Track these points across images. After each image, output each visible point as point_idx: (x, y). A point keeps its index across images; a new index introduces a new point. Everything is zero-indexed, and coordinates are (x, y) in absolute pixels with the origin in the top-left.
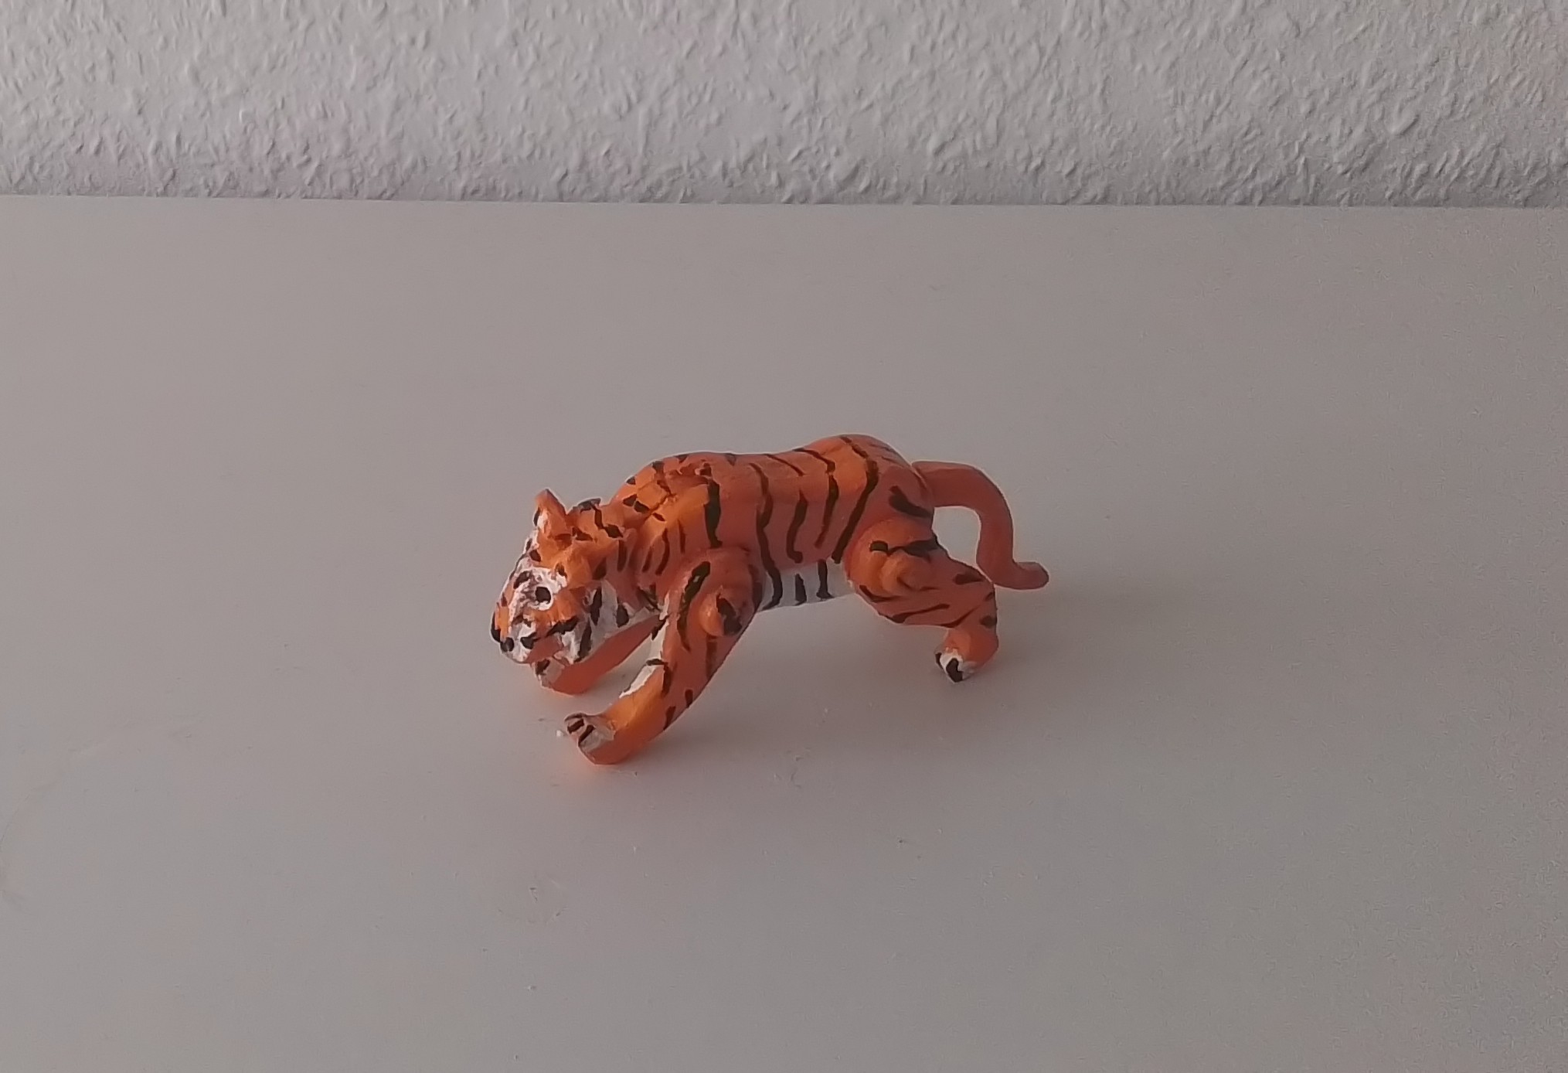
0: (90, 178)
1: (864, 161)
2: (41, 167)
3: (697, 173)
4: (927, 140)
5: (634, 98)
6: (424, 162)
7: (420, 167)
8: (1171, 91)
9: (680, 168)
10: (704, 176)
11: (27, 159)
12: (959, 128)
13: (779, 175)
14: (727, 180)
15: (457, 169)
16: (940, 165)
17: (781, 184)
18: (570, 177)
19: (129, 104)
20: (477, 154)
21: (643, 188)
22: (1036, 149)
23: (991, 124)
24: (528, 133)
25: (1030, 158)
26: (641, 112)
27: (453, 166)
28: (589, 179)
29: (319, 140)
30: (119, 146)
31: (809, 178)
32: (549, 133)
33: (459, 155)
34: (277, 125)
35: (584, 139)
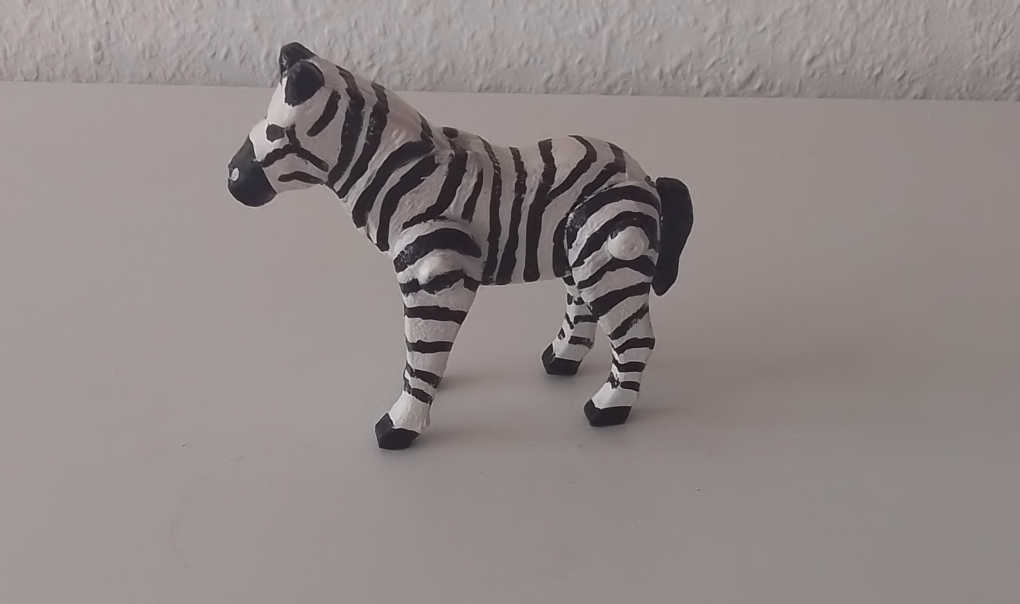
0: (221, 76)
1: (758, 68)
2: (187, 68)
3: (642, 76)
4: (802, 54)
5: (600, 22)
6: (453, 67)
7: (450, 70)
8: (972, 22)
9: (631, 73)
10: (646, 78)
11: (177, 61)
12: (825, 45)
13: (699, 79)
14: (663, 83)
15: (476, 73)
16: (811, 73)
17: (700, 85)
18: (554, 79)
19: (249, 24)
20: (490, 61)
21: (604, 87)
22: (877, 61)
23: (847, 44)
24: (526, 46)
25: (873, 68)
26: (605, 32)
27: (472, 70)
28: (567, 81)
29: (380, 51)
30: (241, 54)
31: (719, 80)
32: (540, 47)
33: (477, 61)
34: (351, 40)
35: (565, 51)
